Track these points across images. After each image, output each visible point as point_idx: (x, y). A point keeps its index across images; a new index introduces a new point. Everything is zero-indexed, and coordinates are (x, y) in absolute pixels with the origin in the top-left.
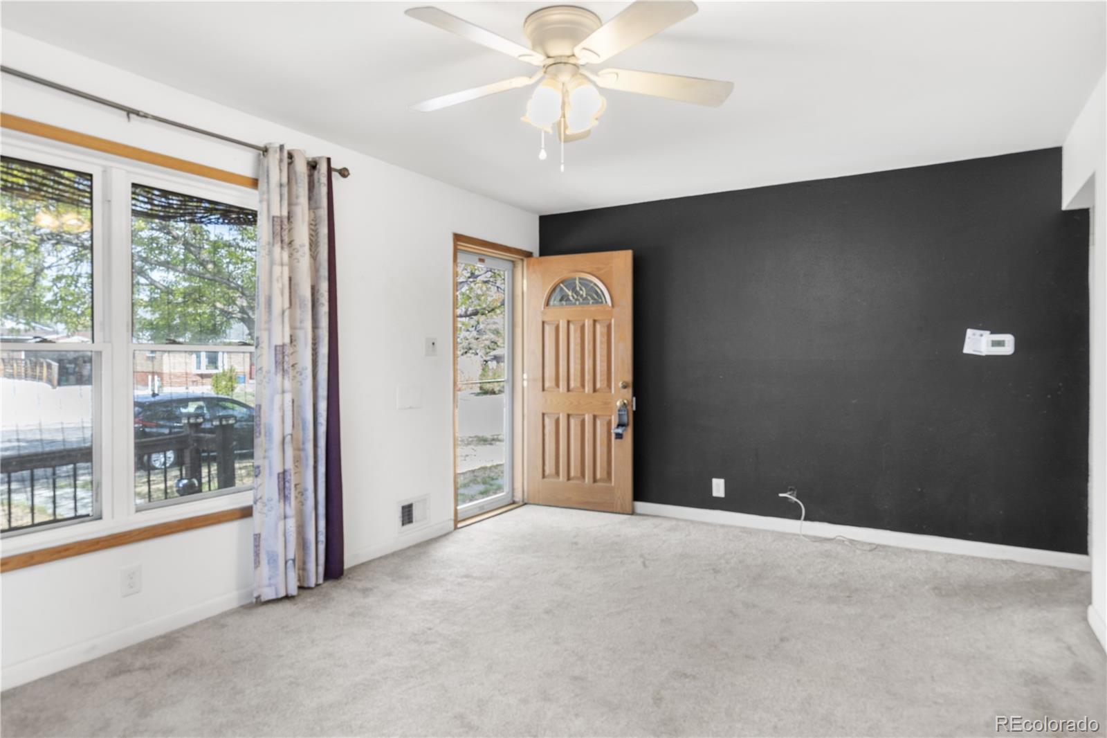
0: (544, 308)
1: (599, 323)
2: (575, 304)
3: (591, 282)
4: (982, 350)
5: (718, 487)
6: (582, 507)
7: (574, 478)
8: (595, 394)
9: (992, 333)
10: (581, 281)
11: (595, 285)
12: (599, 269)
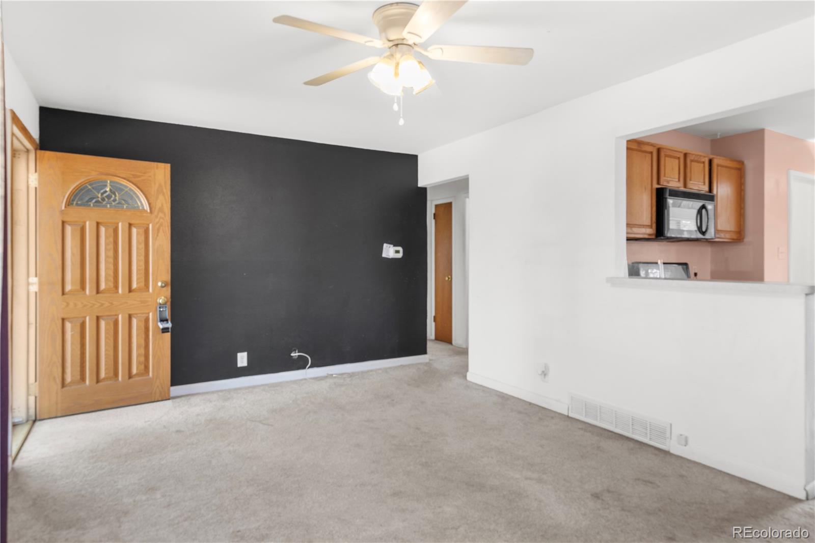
0: (65, 207)
1: (135, 227)
2: (106, 207)
3: (126, 187)
4: (390, 255)
5: (242, 359)
6: (113, 406)
7: (104, 379)
8: (131, 294)
9: (394, 246)
10: (112, 184)
11: (131, 190)
12: (135, 176)
